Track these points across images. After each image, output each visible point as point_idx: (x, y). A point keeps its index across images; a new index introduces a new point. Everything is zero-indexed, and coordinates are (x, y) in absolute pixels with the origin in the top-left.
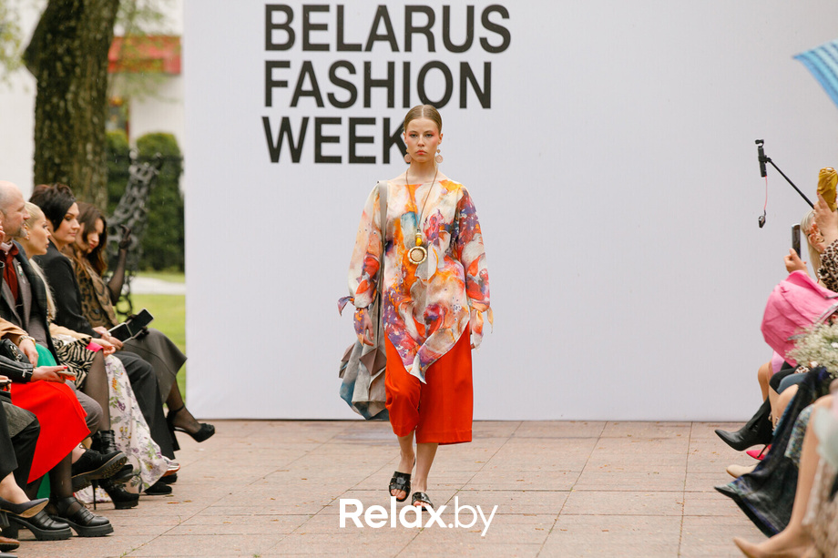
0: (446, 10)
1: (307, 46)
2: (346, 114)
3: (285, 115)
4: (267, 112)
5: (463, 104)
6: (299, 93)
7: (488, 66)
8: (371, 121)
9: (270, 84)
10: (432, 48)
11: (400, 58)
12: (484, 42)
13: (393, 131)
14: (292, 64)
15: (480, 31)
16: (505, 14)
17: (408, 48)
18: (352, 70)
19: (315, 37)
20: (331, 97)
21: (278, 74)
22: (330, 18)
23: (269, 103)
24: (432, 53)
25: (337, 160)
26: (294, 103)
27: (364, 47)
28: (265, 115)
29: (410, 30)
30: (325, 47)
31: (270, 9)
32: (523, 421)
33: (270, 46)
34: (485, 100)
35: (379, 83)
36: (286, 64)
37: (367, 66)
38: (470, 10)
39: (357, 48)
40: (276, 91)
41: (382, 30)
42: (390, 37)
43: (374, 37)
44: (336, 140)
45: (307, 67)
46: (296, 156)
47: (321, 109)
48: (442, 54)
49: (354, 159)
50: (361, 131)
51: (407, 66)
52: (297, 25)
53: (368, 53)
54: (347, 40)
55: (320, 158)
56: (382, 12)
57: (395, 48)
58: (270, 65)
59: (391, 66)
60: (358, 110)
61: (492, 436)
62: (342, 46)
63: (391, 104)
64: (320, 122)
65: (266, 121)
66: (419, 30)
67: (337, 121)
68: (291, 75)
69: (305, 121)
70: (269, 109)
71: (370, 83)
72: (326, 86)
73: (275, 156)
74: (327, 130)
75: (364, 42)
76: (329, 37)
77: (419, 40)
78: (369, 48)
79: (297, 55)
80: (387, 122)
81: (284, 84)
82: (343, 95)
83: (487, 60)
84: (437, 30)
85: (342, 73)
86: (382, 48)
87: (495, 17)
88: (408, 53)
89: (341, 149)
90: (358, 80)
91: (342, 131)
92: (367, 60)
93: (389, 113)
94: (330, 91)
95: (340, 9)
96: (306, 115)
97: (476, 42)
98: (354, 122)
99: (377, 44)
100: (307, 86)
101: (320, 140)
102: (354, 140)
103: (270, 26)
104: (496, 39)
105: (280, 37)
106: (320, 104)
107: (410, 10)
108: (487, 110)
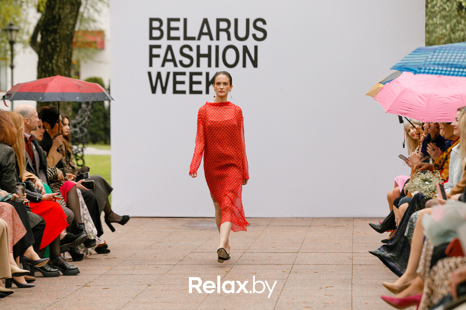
0: (236, 21)
1: (169, 38)
2: (188, 70)
3: (159, 71)
4: (150, 69)
5: (244, 66)
6: (165, 60)
7: (256, 48)
8: (200, 74)
9: (152, 56)
10: (229, 39)
11: (214, 43)
12: (254, 36)
13: (210, 78)
14: (162, 47)
15: (252, 30)
16: (264, 23)
17: (218, 39)
18: (191, 49)
19: (173, 34)
20: (181, 62)
21: (155, 51)
22: (180, 25)
23: (151, 65)
24: (229, 41)
25: (184, 92)
26: (163, 65)
27: (196, 38)
28: (149, 71)
29: (219, 30)
30: (178, 38)
31: (151, 20)
32: (273, 218)
33: (151, 38)
34: (255, 64)
35: (204, 56)
36: (159, 47)
37: (198, 47)
38: (248, 21)
39: (193, 39)
40: (154, 59)
41: (205, 30)
42: (209, 33)
43: (201, 33)
44: (183, 83)
45: (169, 48)
46: (164, 90)
47: (176, 68)
48: (234, 41)
49: (192, 92)
50: (195, 78)
51: (217, 47)
52: (165, 28)
53: (198, 41)
54: (189, 35)
55: (175, 92)
56: (205, 21)
57: (211, 39)
58: (151, 47)
59: (210, 47)
60: (194, 68)
61: (259, 225)
62: (186, 38)
63: (210, 65)
64: (175, 74)
65: (150, 74)
66: (223, 30)
67: (184, 74)
68: (161, 52)
69: (168, 74)
70: (151, 68)
71: (199, 55)
72: (178, 57)
73: (154, 90)
74: (179, 78)
75: (196, 36)
76: (180, 33)
77: (223, 35)
78: (199, 39)
79: (164, 42)
80: (208, 74)
81: (158, 56)
82: (186, 61)
83: (256, 45)
84: (232, 30)
85: (186, 51)
86: (205, 38)
87: (259, 24)
88: (218, 41)
89: (186, 87)
90: (194, 54)
91: (186, 79)
92: (198, 44)
93: (208, 70)
94: (181, 59)
95: (185, 20)
96: (169, 71)
97: (251, 36)
98: (192, 74)
99: (203, 37)
100: (169, 57)
101: (175, 83)
102: (192, 83)
103: (151, 28)
104: (260, 35)
105: (156, 33)
106: (176, 65)
107: (219, 21)
108: (256, 69)
